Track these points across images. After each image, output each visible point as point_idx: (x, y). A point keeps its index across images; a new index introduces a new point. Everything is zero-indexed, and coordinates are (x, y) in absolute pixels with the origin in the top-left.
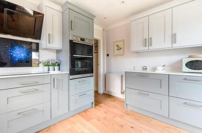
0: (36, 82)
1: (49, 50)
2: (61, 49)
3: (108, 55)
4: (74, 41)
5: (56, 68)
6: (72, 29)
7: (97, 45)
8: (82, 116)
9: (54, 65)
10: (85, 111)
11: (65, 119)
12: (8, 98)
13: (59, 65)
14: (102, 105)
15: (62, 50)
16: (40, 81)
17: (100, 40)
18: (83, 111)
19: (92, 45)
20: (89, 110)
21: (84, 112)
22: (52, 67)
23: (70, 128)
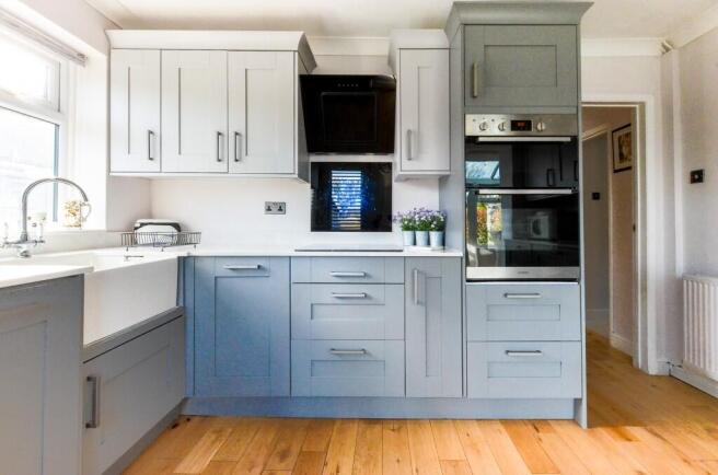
0: (366, 275)
1: (417, 179)
2: (448, 173)
3: (697, 177)
4: (481, 139)
5: (435, 236)
6: (476, 94)
7: (628, 135)
8: (517, 440)
9: (426, 226)
10: (537, 424)
11: (454, 420)
12: (312, 305)
13: (441, 228)
14: (635, 431)
15: (448, 176)
16: (377, 272)
17: (643, 105)
18: (529, 420)
19: (569, 139)
20: (557, 428)
21: (531, 427)
22: (423, 233)
23: (456, 461)
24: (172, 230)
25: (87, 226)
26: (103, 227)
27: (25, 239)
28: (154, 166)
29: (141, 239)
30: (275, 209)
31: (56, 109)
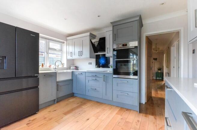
6: (114, 40)
12: (88, 80)
19: (134, 47)
21: (126, 110)
24: (75, 67)
25: (64, 67)
26: (66, 67)
27: (55, 68)
28: (71, 57)
29: (71, 69)
30: (90, 64)
31: (61, 50)
